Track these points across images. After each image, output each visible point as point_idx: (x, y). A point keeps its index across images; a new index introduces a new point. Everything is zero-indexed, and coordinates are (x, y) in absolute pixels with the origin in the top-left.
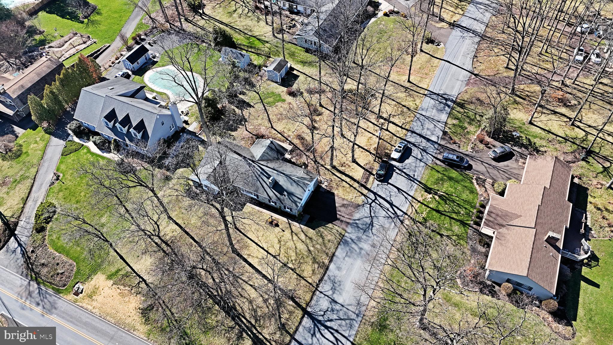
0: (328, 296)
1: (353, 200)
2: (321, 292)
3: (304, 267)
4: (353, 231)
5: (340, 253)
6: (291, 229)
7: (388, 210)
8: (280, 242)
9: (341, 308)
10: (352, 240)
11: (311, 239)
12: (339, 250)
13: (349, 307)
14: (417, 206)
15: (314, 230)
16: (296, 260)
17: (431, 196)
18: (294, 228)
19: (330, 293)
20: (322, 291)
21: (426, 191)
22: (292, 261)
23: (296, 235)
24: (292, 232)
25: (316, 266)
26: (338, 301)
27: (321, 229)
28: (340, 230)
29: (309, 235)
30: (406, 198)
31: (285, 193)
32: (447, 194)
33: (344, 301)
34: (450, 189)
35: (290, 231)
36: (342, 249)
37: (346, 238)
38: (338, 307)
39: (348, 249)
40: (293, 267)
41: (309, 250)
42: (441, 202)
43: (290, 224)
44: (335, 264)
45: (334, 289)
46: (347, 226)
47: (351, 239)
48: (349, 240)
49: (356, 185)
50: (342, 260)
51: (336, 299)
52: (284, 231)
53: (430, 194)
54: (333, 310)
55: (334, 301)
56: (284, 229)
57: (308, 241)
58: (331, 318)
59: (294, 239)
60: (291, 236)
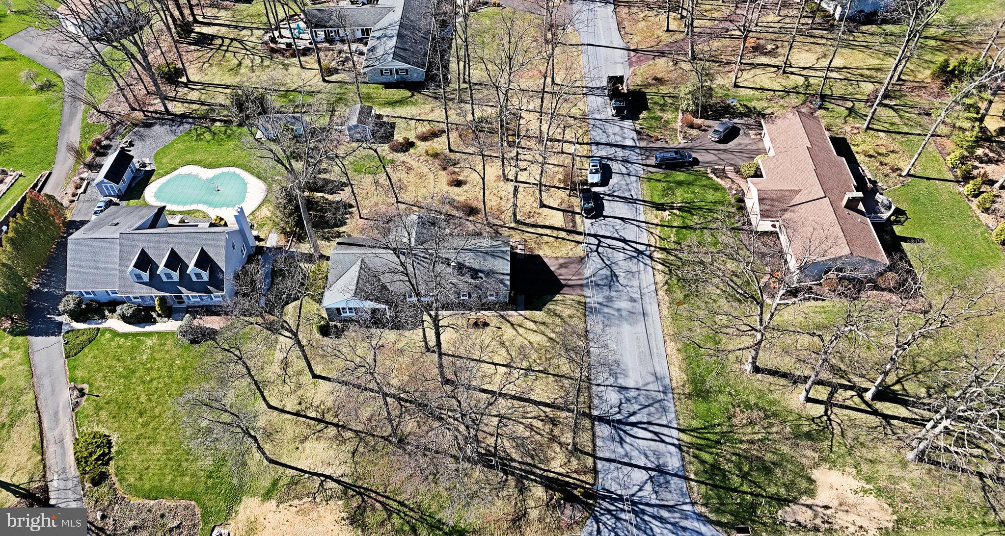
0: (611, 386)
1: (570, 255)
2: (599, 385)
3: (556, 362)
4: (595, 293)
5: (595, 324)
6: (509, 321)
7: (624, 249)
8: (502, 344)
9: (638, 392)
10: (600, 304)
11: (543, 323)
12: (589, 322)
13: (648, 388)
14: (657, 231)
15: (541, 310)
16: (540, 358)
17: (667, 213)
18: (512, 320)
19: (611, 381)
20: (599, 382)
21: (658, 209)
22: (535, 361)
23: (520, 326)
24: (512, 325)
25: (573, 354)
26: (628, 386)
27: (550, 306)
28: (576, 298)
29: (537, 319)
30: (638, 226)
31: (480, 275)
32: (686, 203)
33: (636, 382)
34: (686, 195)
35: (509, 325)
36: (593, 320)
37: (590, 305)
39: (600, 317)
40: (542, 369)
41: (551, 339)
42: (685, 214)
43: (502, 316)
44: (595, 342)
45: (613, 374)
46: (582, 290)
48: (597, 305)
49: (563, 234)
50: (601, 333)
51: (624, 385)
52: (500, 328)
53: (665, 210)
54: (628, 400)
55: (623, 389)
56: (498, 325)
57: (542, 328)
58: (631, 411)
59: (521, 333)
60: (513, 331)
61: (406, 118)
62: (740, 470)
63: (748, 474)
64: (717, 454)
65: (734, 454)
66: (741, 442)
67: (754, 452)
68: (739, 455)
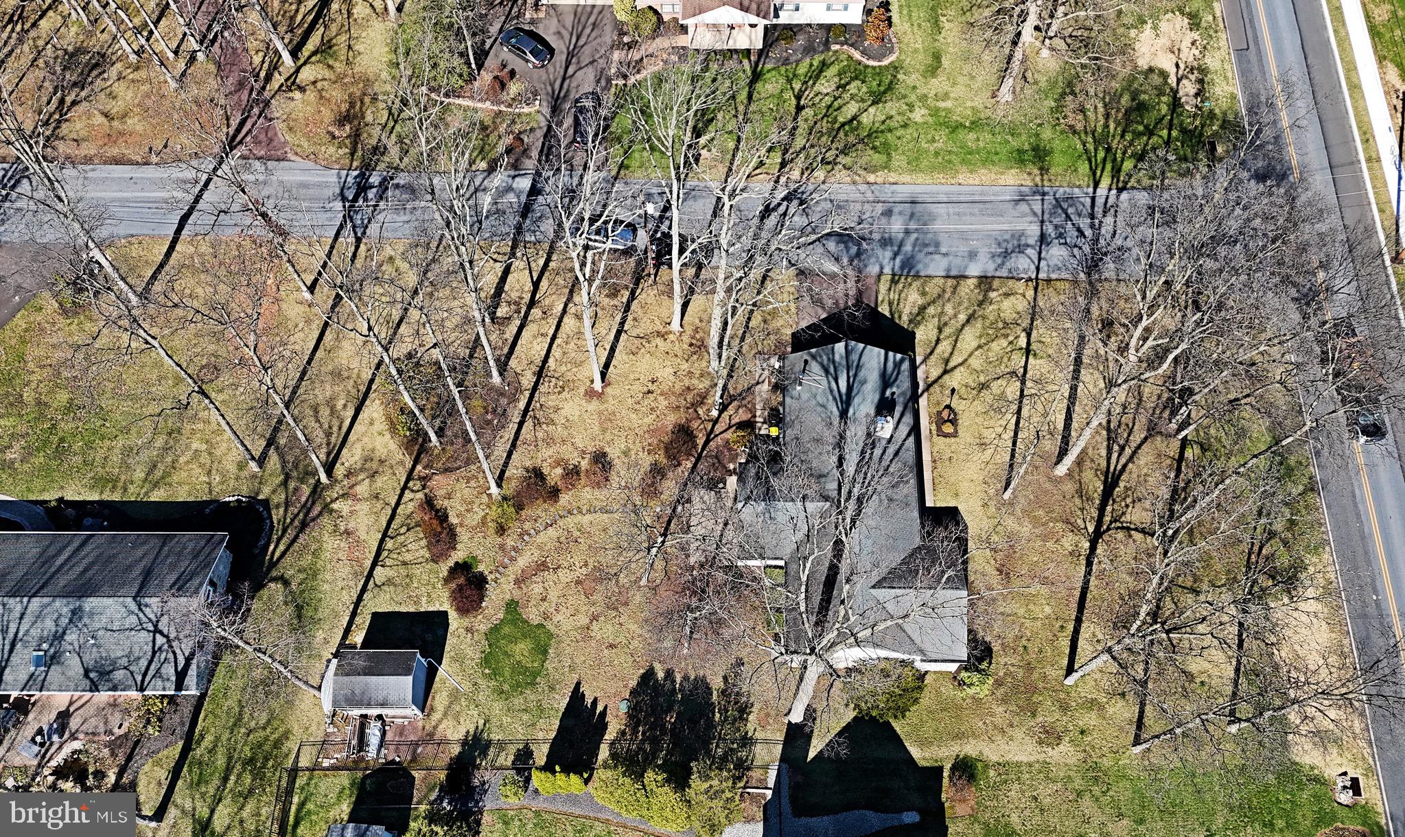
0: (1040, 253)
1: (793, 289)
2: (1038, 269)
3: (1009, 315)
4: (873, 260)
5: (936, 266)
6: (940, 377)
7: (785, 214)
8: (983, 386)
9: (1047, 223)
10: (896, 254)
11: (940, 329)
12: (930, 272)
13: (1039, 213)
15: (913, 334)
16: (1006, 336)
17: (704, 152)
18: (935, 373)
19: (1032, 253)
20: (1033, 267)
21: (696, 163)
22: (1011, 343)
23: (947, 361)
24: (945, 372)
25: (993, 295)
26: (1039, 233)
27: (904, 322)
28: (883, 287)
29: (933, 337)
31: (888, 393)
32: (687, 124)
33: (1031, 223)
35: (946, 377)
36: (926, 266)
37: (896, 268)
38: (1050, 229)
39: (920, 256)
40: (1023, 335)
41: (968, 321)
42: (711, 129)
43: (929, 386)
44: (966, 267)
45: (1021, 249)
46: (868, 277)
47: (894, 259)
48: (898, 261)
50: (951, 258)
51: (1036, 238)
52: (953, 391)
54: (1060, 236)
55: (1043, 239)
56: (948, 392)
57: (947, 331)
58: (1076, 234)
59: (960, 360)
60: (957, 371)
61: (364, 589)
62: (1141, 134)
63: (1146, 127)
64: (1124, 153)
65: (1123, 136)
66: (1106, 126)
67: (1120, 115)
68: (1124, 132)
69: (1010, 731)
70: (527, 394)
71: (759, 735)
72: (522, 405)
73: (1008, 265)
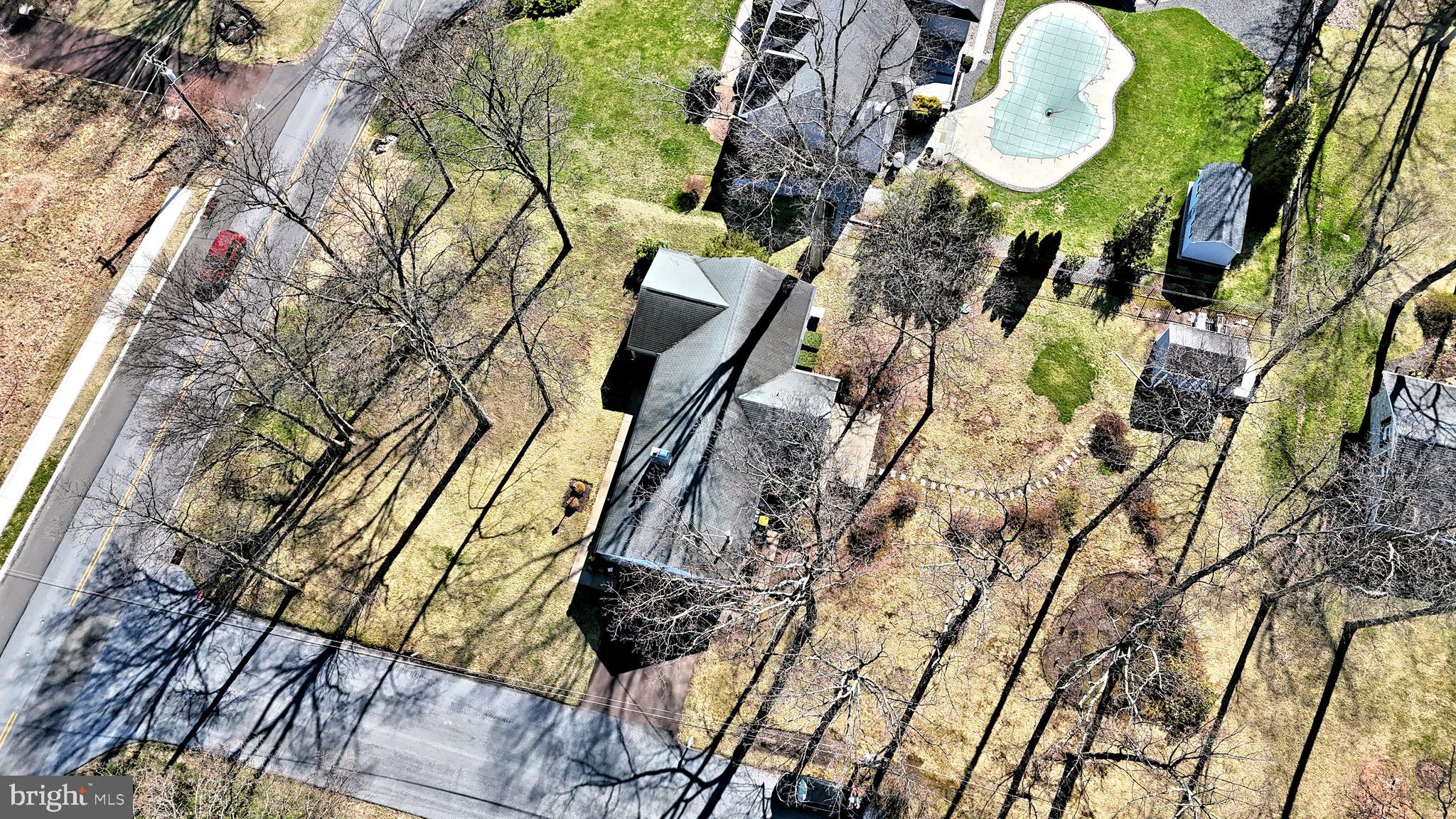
0: (379, 687)
1: (689, 712)
2: (390, 668)
3: (454, 610)
4: (579, 729)
5: (508, 702)
6: (563, 551)
8: (521, 529)
9: (349, 728)
10: (549, 729)
11: (540, 610)
12: (517, 696)
13: (351, 749)
15: (569, 613)
16: (471, 584)
18: (566, 557)
19: (388, 691)
20: (395, 672)
22: (468, 574)
23: (547, 568)
24: (556, 555)
25: (459, 642)
26: (365, 716)
27: (576, 631)
28: (578, 690)
29: (551, 600)
31: (639, 503)
33: (368, 734)
35: (557, 550)
36: (520, 704)
37: (556, 710)
38: (350, 719)
39: (521, 720)
40: (449, 581)
41: (502, 614)
43: (579, 542)
44: (473, 692)
45: (399, 699)
46: (594, 707)
47: (553, 725)
48: (550, 720)
49: (748, 714)
50: (485, 709)
51: (372, 710)
52: (555, 532)
54: (342, 706)
55: (365, 705)
56: (561, 531)
57: (530, 606)
58: (322, 705)
59: (532, 566)
60: (540, 554)
61: (1218, 467)
69: (636, 221)
70: (1033, 648)
71: (849, 261)
72: (1041, 635)
73: (422, 682)
